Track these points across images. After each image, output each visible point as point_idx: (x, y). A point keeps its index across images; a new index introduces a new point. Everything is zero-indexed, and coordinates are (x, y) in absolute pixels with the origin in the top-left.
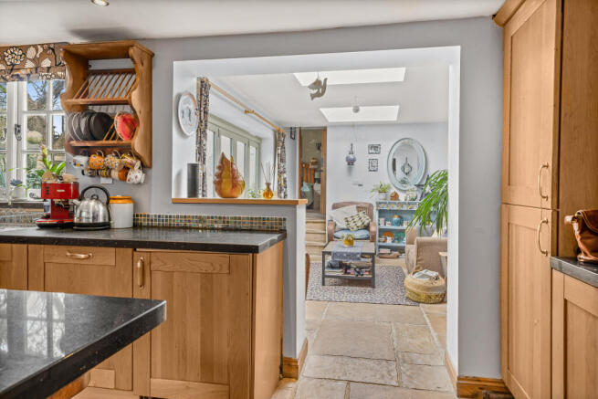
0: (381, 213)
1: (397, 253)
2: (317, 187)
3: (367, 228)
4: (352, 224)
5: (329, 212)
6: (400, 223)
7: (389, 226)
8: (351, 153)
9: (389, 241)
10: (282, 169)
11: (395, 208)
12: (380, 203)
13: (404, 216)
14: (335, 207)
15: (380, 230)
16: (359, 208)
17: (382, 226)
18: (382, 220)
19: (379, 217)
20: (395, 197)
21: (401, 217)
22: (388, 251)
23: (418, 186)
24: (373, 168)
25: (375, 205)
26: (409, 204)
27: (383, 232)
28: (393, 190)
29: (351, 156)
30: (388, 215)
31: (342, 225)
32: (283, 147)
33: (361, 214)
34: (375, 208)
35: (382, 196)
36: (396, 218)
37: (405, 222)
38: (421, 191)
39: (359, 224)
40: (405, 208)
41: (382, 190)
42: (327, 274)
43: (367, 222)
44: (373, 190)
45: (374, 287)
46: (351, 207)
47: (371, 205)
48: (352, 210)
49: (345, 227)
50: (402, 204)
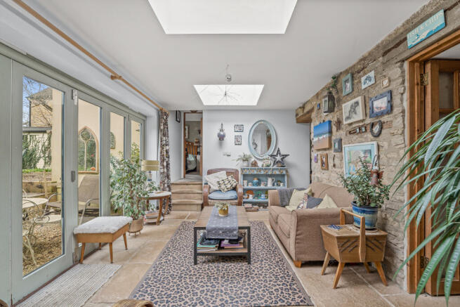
0: (245, 176)
1: (257, 207)
2: (198, 157)
3: (235, 189)
4: (223, 186)
5: (206, 177)
6: (259, 184)
7: (250, 187)
8: (222, 130)
9: (251, 198)
10: (164, 142)
11: (255, 172)
12: (244, 169)
13: (261, 178)
14: (209, 172)
15: (244, 190)
16: (228, 173)
17: (246, 187)
18: (246, 182)
19: (244, 180)
20: (255, 164)
21: (259, 179)
22: (250, 205)
23: (271, 156)
24: (238, 142)
25: (239, 170)
26: (265, 169)
27: (247, 191)
28: (253, 159)
29: (222, 133)
30: (250, 178)
31: (215, 187)
32: (166, 124)
33: (230, 178)
34: (240, 173)
35: (245, 164)
36: (256, 180)
37: (262, 183)
38: (274, 160)
39: (229, 186)
40: (262, 172)
41: (246, 159)
42: (199, 251)
43: (235, 184)
44: (239, 159)
45: (249, 263)
46: (222, 172)
47: (237, 171)
48: (223, 175)
49: (217, 189)
50: (260, 170)
